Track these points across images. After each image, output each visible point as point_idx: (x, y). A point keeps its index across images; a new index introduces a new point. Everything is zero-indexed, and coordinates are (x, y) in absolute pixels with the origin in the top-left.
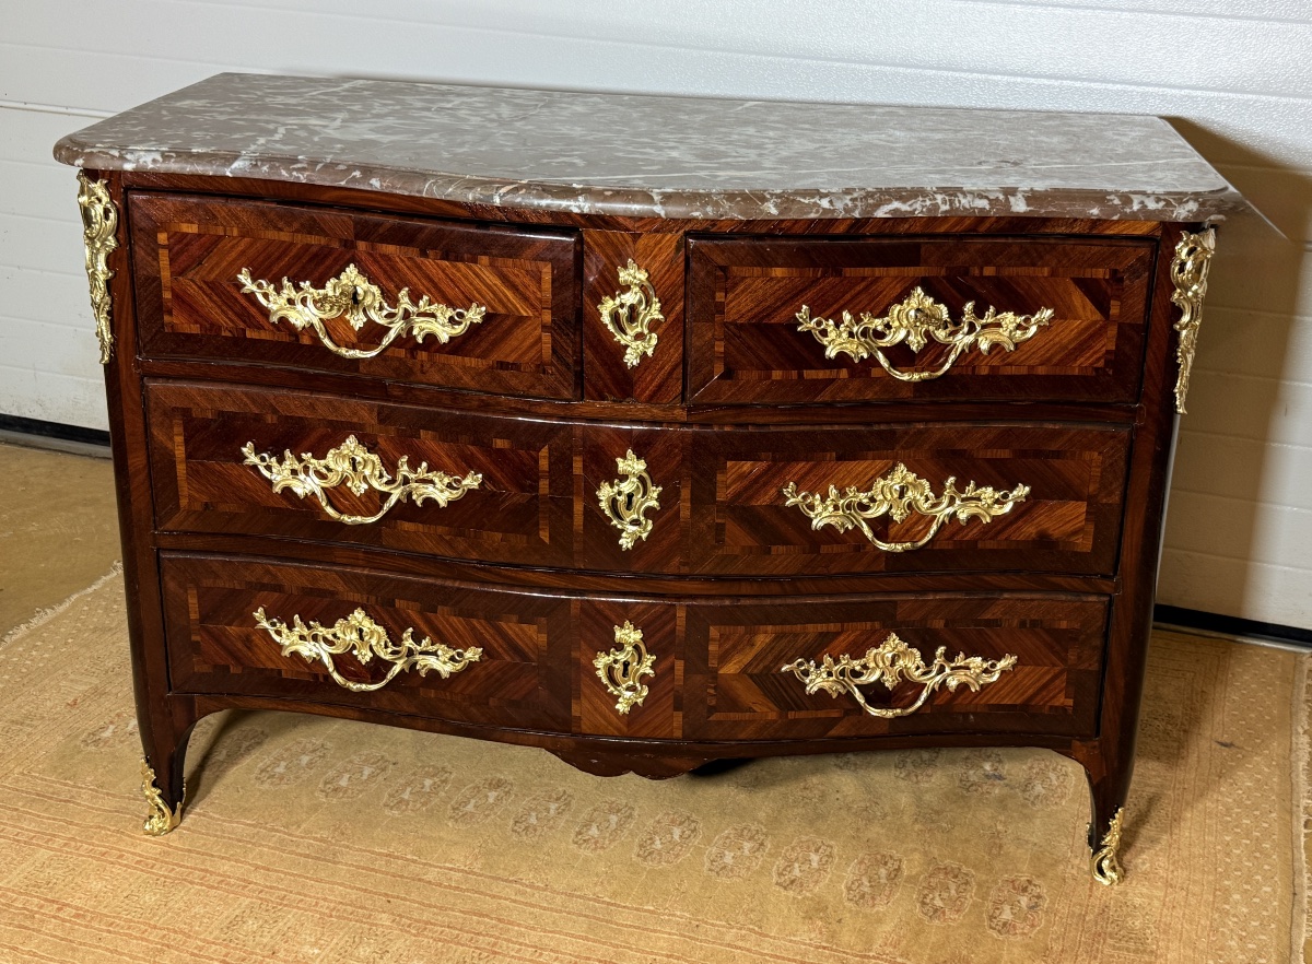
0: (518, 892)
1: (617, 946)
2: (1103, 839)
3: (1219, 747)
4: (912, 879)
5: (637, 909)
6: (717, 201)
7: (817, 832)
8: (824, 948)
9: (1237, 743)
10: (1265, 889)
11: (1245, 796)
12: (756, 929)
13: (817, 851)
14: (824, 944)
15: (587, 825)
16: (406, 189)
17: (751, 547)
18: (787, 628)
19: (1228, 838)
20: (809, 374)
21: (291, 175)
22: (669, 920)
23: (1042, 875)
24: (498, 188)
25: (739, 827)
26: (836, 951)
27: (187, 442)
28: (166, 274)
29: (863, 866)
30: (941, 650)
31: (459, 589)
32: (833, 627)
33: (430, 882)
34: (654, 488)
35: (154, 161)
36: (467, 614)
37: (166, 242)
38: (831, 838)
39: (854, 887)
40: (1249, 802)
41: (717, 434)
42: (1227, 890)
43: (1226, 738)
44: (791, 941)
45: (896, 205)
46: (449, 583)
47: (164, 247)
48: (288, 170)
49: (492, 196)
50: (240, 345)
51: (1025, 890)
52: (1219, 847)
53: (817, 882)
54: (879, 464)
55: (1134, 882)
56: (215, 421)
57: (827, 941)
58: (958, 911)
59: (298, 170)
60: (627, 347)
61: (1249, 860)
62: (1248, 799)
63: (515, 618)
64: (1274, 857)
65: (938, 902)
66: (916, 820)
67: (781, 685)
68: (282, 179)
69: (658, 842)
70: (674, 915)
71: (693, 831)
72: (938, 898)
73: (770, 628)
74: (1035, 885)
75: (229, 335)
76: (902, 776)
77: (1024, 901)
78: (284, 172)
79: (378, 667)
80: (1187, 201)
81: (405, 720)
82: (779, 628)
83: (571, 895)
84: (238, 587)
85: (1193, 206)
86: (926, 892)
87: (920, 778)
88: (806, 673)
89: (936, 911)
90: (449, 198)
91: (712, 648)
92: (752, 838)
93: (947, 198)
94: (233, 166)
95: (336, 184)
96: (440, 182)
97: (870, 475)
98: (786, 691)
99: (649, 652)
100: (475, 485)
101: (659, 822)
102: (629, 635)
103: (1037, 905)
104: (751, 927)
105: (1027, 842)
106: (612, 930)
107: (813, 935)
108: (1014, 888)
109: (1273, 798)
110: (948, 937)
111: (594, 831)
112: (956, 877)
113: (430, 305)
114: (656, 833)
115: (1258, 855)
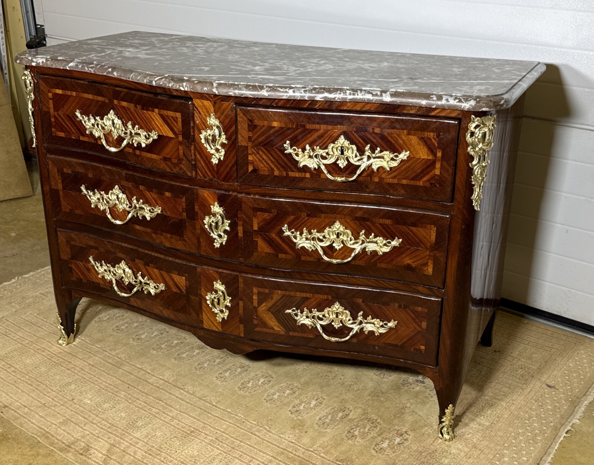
0: (181, 394)
1: (205, 424)
2: (443, 418)
3: (546, 387)
4: (351, 420)
5: (223, 410)
6: (240, 88)
7: (322, 392)
8: (292, 442)
9: (556, 387)
10: (524, 458)
11: (543, 413)
12: (268, 428)
13: (317, 400)
14: (293, 441)
15: (226, 371)
16: (124, 77)
17: (269, 253)
18: (287, 293)
19: (520, 431)
20: (291, 174)
21: (88, 70)
22: (234, 417)
23: (413, 430)
24: (155, 78)
25: (289, 383)
26: (296, 445)
27: (63, 182)
28: (52, 110)
29: (333, 410)
30: (361, 313)
31: (157, 257)
32: (308, 295)
33: (149, 383)
34: (227, 221)
35: (43, 62)
36: (160, 269)
37: (51, 97)
38: (326, 396)
39: (323, 419)
40: (543, 416)
41: (252, 198)
42: (503, 456)
43: (552, 384)
44: (279, 437)
45: (326, 95)
46: (153, 254)
47: (50, 99)
48: (88, 68)
49: (152, 81)
50: (79, 143)
51: (401, 435)
52: (513, 434)
53: (307, 413)
54: (327, 221)
55: (458, 442)
56: (72, 175)
57: (295, 440)
58: (363, 438)
59: (91, 68)
60: (213, 154)
61: (524, 443)
62: (544, 414)
63: (176, 272)
64: (539, 444)
65: (356, 433)
66: (370, 394)
67: (285, 319)
68: (86, 71)
69: (251, 383)
70: (237, 416)
71: (269, 381)
72: (358, 431)
73: (280, 292)
74: (407, 434)
75: (74, 138)
76: (377, 374)
77: (398, 440)
78: (86, 68)
79: (131, 287)
80: (470, 100)
81: (142, 312)
82: (283, 292)
83: (201, 399)
84: (84, 246)
85: (473, 103)
86: (354, 427)
87: (385, 376)
88: (296, 315)
89: (353, 436)
90: (138, 82)
91: (255, 297)
92: (292, 389)
93: (352, 93)
94: (69, 65)
95: (103, 74)
96: (136, 74)
97: (322, 226)
98: (288, 322)
99: (229, 296)
100: (159, 212)
101: (257, 375)
102: (219, 286)
103: (403, 443)
104: (266, 427)
105: (416, 414)
106: (208, 416)
107: (291, 436)
108: (397, 434)
109: (558, 416)
110: (350, 449)
111: (227, 374)
112: (373, 423)
113: (139, 130)
114: (252, 379)
115: (531, 441)
